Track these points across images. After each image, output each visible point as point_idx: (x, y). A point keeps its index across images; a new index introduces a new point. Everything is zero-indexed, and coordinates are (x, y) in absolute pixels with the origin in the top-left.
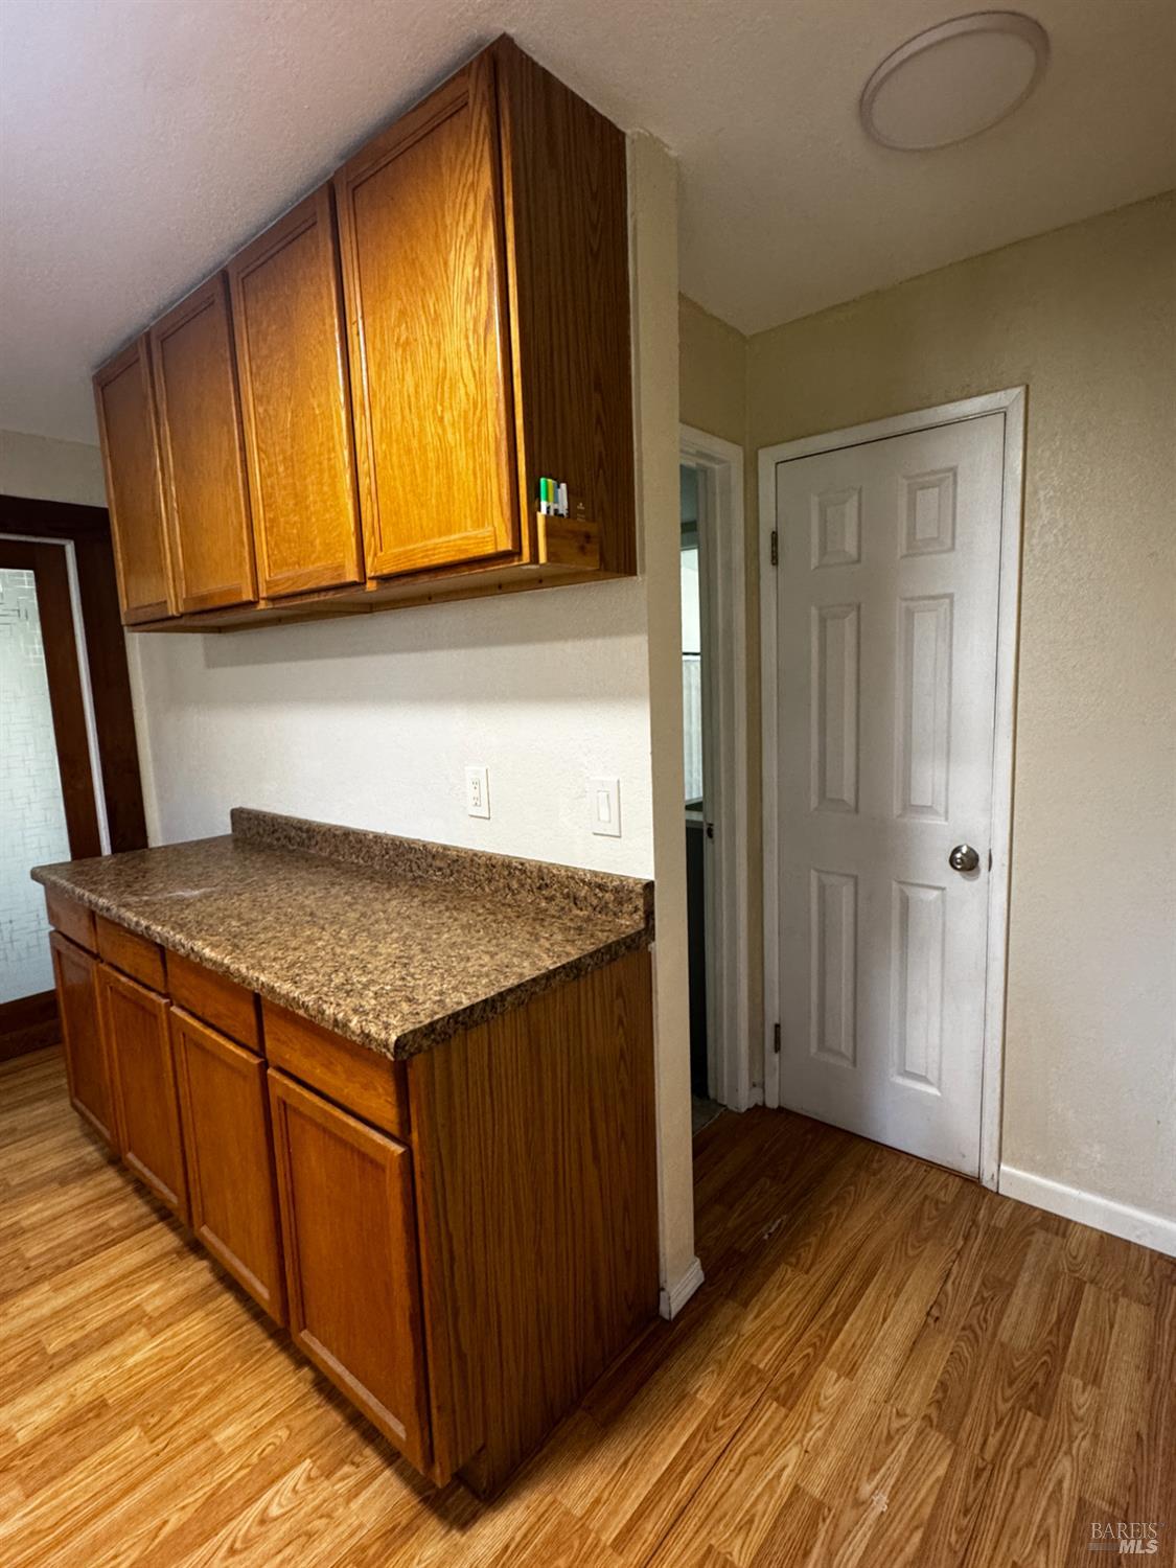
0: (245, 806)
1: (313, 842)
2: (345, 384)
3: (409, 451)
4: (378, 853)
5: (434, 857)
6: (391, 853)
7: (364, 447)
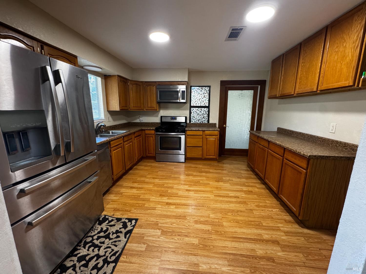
0: (280, 127)
1: (293, 134)
2: (321, 59)
3: (333, 69)
4: (306, 137)
5: (319, 139)
6: (309, 137)
7: (323, 69)
